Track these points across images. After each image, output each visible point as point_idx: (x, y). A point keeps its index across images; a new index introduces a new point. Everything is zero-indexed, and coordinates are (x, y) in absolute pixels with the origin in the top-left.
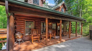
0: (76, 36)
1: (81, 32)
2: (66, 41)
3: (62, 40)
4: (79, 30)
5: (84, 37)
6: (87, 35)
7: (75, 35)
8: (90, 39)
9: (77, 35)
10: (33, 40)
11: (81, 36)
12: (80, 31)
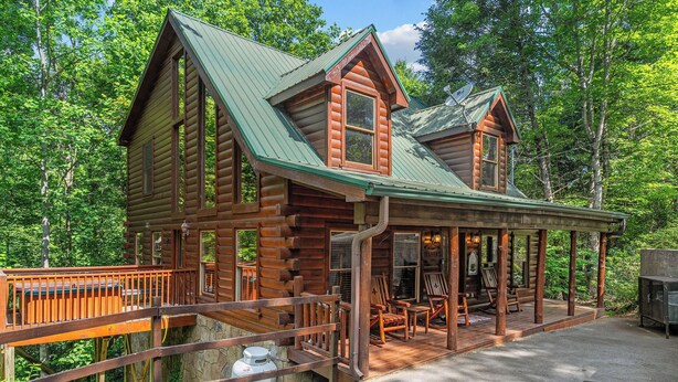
0: (570, 312)
1: (599, 289)
2: (524, 334)
3: (509, 332)
4: (589, 278)
5: (613, 319)
6: (628, 309)
7: (565, 306)
8: (642, 326)
9: (577, 307)
10: (386, 333)
11: (596, 310)
12: (594, 282)
